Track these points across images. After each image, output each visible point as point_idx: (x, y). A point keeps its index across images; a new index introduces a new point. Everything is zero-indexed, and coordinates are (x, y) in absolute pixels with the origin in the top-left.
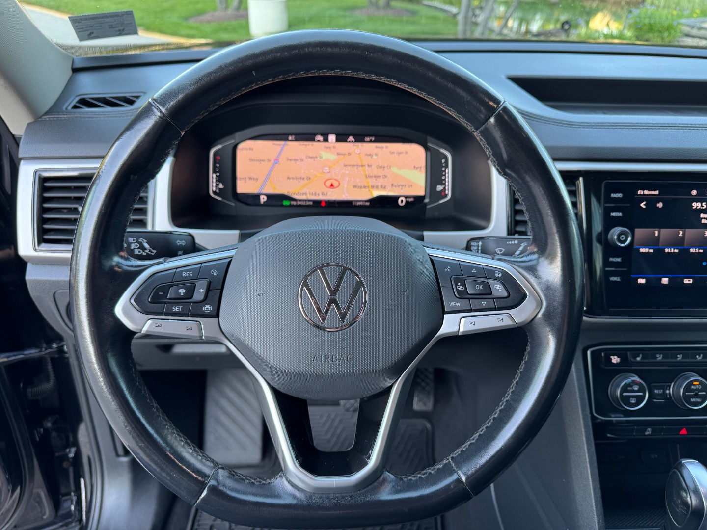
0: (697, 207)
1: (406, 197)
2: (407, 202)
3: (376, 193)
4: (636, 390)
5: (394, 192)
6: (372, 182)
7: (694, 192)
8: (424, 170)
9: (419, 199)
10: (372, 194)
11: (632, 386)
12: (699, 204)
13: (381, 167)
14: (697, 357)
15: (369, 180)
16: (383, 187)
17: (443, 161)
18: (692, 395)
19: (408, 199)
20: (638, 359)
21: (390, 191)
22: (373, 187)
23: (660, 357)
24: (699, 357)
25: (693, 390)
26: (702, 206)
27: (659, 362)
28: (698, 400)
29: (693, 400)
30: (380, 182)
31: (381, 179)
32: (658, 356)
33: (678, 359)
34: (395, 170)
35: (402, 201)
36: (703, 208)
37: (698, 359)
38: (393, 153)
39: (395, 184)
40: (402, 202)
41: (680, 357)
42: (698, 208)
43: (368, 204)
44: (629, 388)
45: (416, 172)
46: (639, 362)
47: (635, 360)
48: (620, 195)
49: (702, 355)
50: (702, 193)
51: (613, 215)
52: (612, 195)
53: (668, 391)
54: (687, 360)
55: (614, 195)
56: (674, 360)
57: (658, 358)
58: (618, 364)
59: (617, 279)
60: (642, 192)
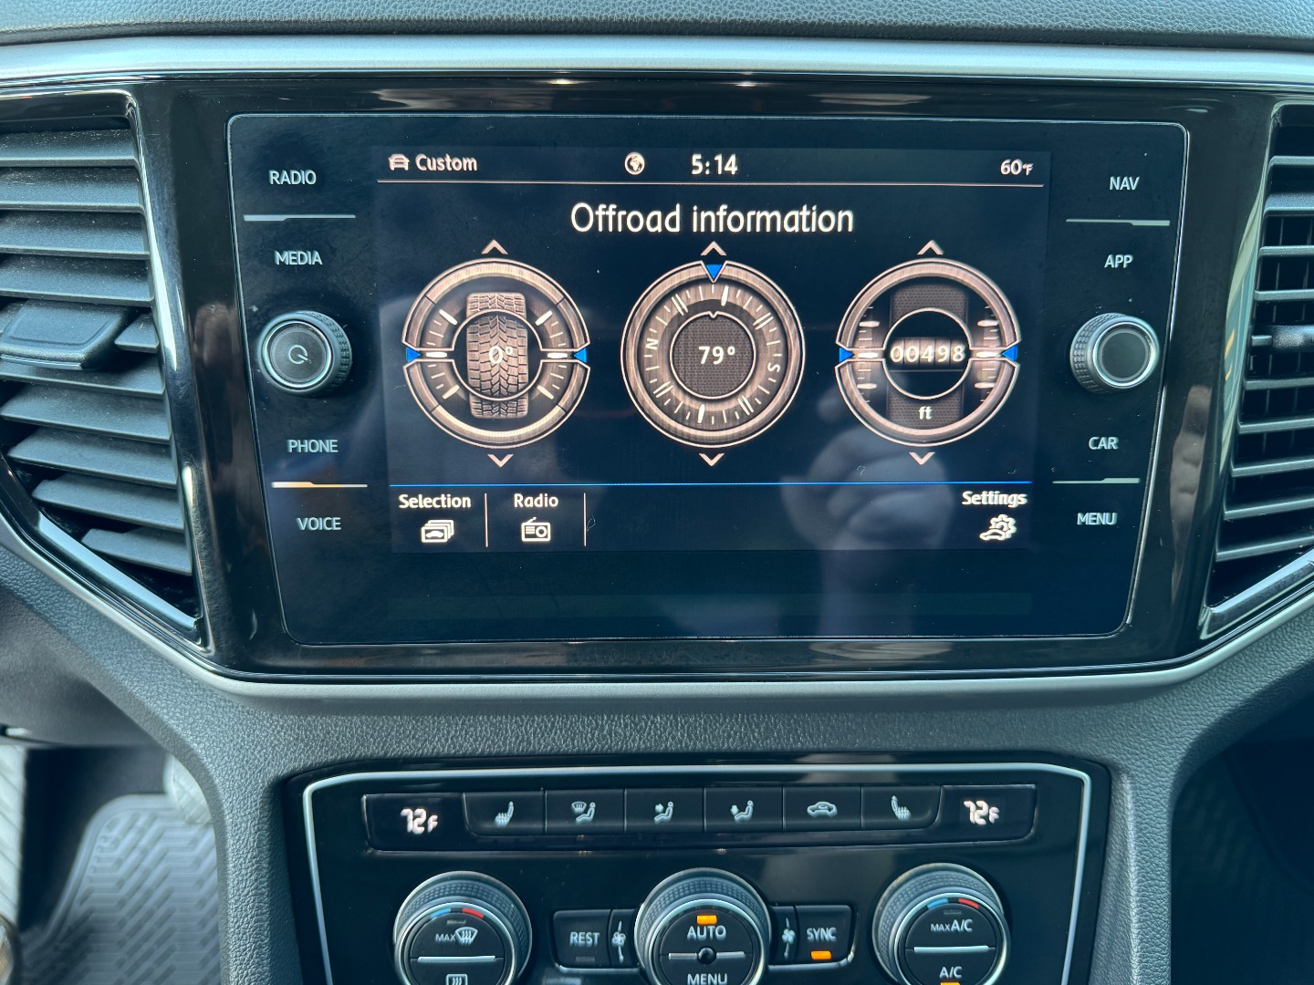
11: (451, 930)
14: (734, 809)
18: (690, 961)
20: (503, 820)
23: (586, 812)
24: (742, 809)
25: (694, 945)
27: (586, 830)
28: (715, 980)
29: (694, 979)
32: (578, 807)
33: (657, 819)
37: (737, 818)
41: (664, 814)
44: (440, 938)
46: (503, 832)
47: (487, 826)
48: (305, 177)
49: (750, 803)
50: (667, 163)
51: (287, 257)
52: (274, 176)
53: (619, 939)
54: (693, 824)
55: (285, 178)
56: (639, 824)
57: (579, 815)
58: (426, 840)
59: (329, 523)
60: (406, 161)
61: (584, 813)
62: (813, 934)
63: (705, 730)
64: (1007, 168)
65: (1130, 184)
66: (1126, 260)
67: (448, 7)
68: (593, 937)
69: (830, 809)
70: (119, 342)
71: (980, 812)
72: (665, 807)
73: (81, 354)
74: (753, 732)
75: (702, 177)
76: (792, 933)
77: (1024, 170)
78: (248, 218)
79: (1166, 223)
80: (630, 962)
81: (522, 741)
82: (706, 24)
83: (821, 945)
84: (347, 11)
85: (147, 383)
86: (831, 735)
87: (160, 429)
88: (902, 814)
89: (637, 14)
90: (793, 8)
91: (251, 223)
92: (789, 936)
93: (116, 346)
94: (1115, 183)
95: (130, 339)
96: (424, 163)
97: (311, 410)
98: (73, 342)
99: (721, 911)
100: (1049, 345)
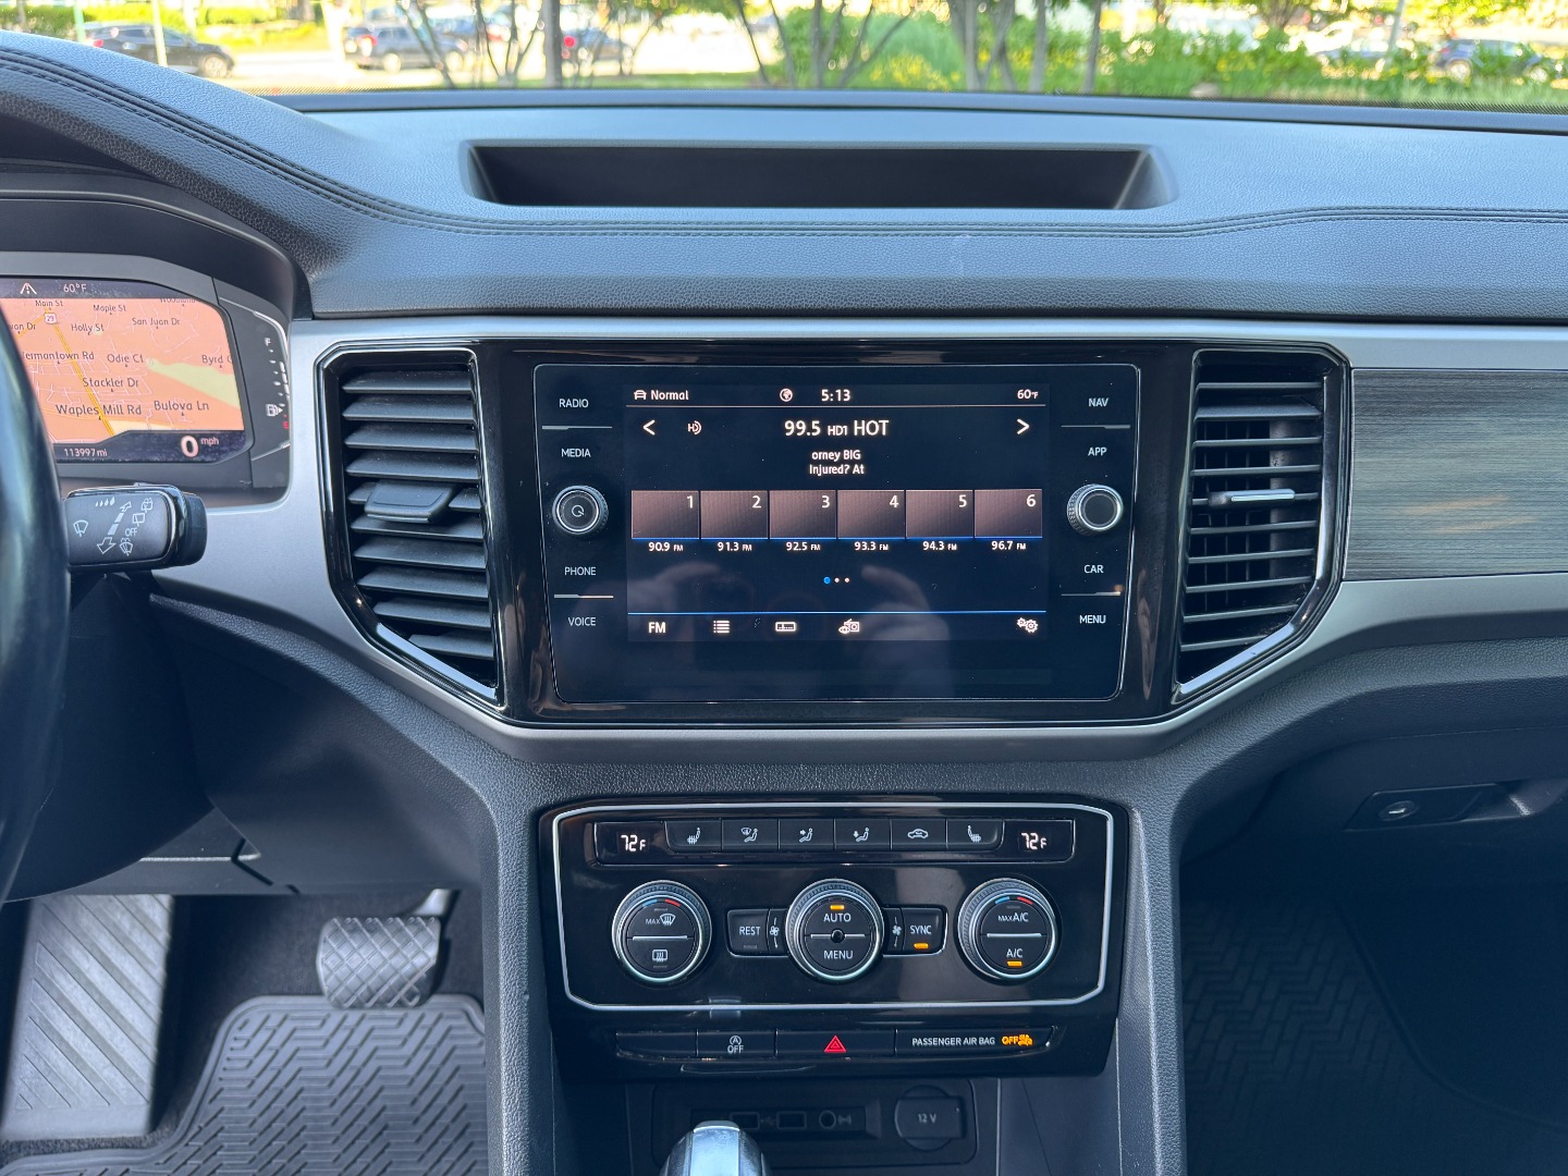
0: (797, 431)
1: (198, 436)
2: (203, 449)
3: (119, 427)
4: (667, 927)
5: (166, 422)
6: (102, 396)
7: (787, 394)
8: (229, 366)
9: (230, 439)
10: (108, 428)
11: (657, 916)
12: (802, 426)
13: (118, 359)
14: (856, 834)
15: (95, 391)
16: (135, 411)
17: (267, 341)
18: (825, 940)
19: (203, 440)
20: (692, 840)
21: (151, 420)
22: (108, 410)
23: (752, 835)
24: (861, 834)
25: (828, 927)
26: (809, 429)
27: (751, 850)
28: (844, 955)
29: (829, 955)
30: (123, 397)
31: (125, 389)
32: (745, 832)
33: (801, 840)
34: (155, 366)
35: (189, 445)
36: (814, 434)
37: (858, 840)
38: (141, 322)
39: (164, 401)
40: (189, 447)
41: (806, 836)
42: (799, 434)
43: (103, 453)
44: (650, 922)
45: (210, 371)
46: (693, 850)
47: (681, 845)
48: (582, 403)
49: (867, 829)
50: (806, 395)
51: (569, 452)
52: (562, 402)
53: (774, 931)
54: (827, 844)
55: (569, 403)
56: (789, 844)
57: (746, 837)
58: (638, 856)
59: (588, 622)
60: (645, 394)
61: (750, 836)
62: (914, 930)
63: (835, 776)
64: (1021, 394)
65: (1102, 402)
66: (1103, 450)
67: (671, 301)
68: (756, 930)
69: (924, 834)
70: (451, 505)
71: (1032, 841)
72: (807, 832)
73: (427, 512)
74: (868, 777)
75: (828, 403)
76: (899, 928)
77: (1033, 396)
78: (544, 427)
79: (1128, 427)
80: (782, 949)
81: (707, 781)
82: (830, 310)
83: (921, 938)
84: (609, 303)
85: (471, 532)
86: (923, 779)
87: (477, 563)
88: (976, 838)
89: (788, 305)
90: (884, 300)
91: (547, 431)
92: (897, 930)
93: (449, 508)
94: (1092, 402)
95: (459, 504)
96: (656, 395)
97: (580, 547)
98: (421, 506)
99: (847, 901)
100: (1054, 505)
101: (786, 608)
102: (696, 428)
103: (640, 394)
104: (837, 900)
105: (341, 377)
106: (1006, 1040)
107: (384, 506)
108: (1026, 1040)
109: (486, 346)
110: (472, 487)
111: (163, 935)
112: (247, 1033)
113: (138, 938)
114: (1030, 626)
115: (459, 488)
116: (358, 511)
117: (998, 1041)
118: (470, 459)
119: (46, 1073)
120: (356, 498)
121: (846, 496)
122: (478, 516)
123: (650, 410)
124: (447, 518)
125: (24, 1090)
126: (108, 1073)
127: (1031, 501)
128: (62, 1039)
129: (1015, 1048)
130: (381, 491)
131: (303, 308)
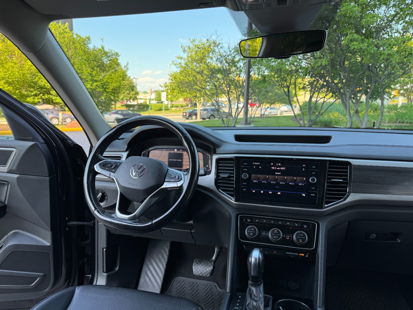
0: (273, 168)
4: (253, 230)
7: (272, 164)
8: (202, 160)
10: (187, 167)
11: (251, 229)
15: (186, 163)
17: (208, 158)
18: (274, 235)
20: (257, 221)
25: (275, 233)
26: (275, 168)
27: (265, 223)
28: (277, 237)
29: (274, 237)
37: (279, 223)
41: (272, 222)
43: (186, 170)
47: (255, 221)
48: (246, 164)
49: (281, 222)
50: (275, 164)
51: (244, 169)
52: (244, 164)
53: (267, 234)
54: (275, 223)
56: (270, 223)
58: (249, 222)
59: (245, 190)
61: (265, 221)
62: (287, 236)
64: (303, 165)
66: (314, 173)
67: (258, 153)
68: (265, 234)
69: (289, 224)
71: (305, 226)
74: (281, 215)
75: (277, 165)
77: (305, 166)
79: (318, 170)
80: (268, 236)
82: (278, 154)
84: (251, 153)
85: (232, 179)
88: (297, 225)
89: (273, 153)
90: (285, 153)
91: (242, 167)
92: (284, 236)
94: (313, 167)
95: (231, 175)
96: (256, 163)
97: (245, 181)
98: (226, 176)
99: (278, 230)
100: (308, 179)
101: (270, 190)
102: (260, 167)
103: (254, 163)
104: (276, 230)
105: (218, 161)
106: (300, 254)
107: (222, 175)
108: (303, 255)
109: (236, 157)
110: (233, 173)
111: (166, 260)
112: (177, 283)
113: (163, 260)
114: (304, 195)
115: (231, 173)
116: (219, 176)
117: (299, 254)
118: (233, 170)
119: (145, 281)
120: (219, 174)
121: (279, 177)
122: (233, 177)
123: (254, 165)
124: (229, 177)
125: (141, 284)
126: (155, 283)
127: (304, 179)
128: (148, 276)
129: (301, 256)
130: (222, 174)
131: (215, 153)
